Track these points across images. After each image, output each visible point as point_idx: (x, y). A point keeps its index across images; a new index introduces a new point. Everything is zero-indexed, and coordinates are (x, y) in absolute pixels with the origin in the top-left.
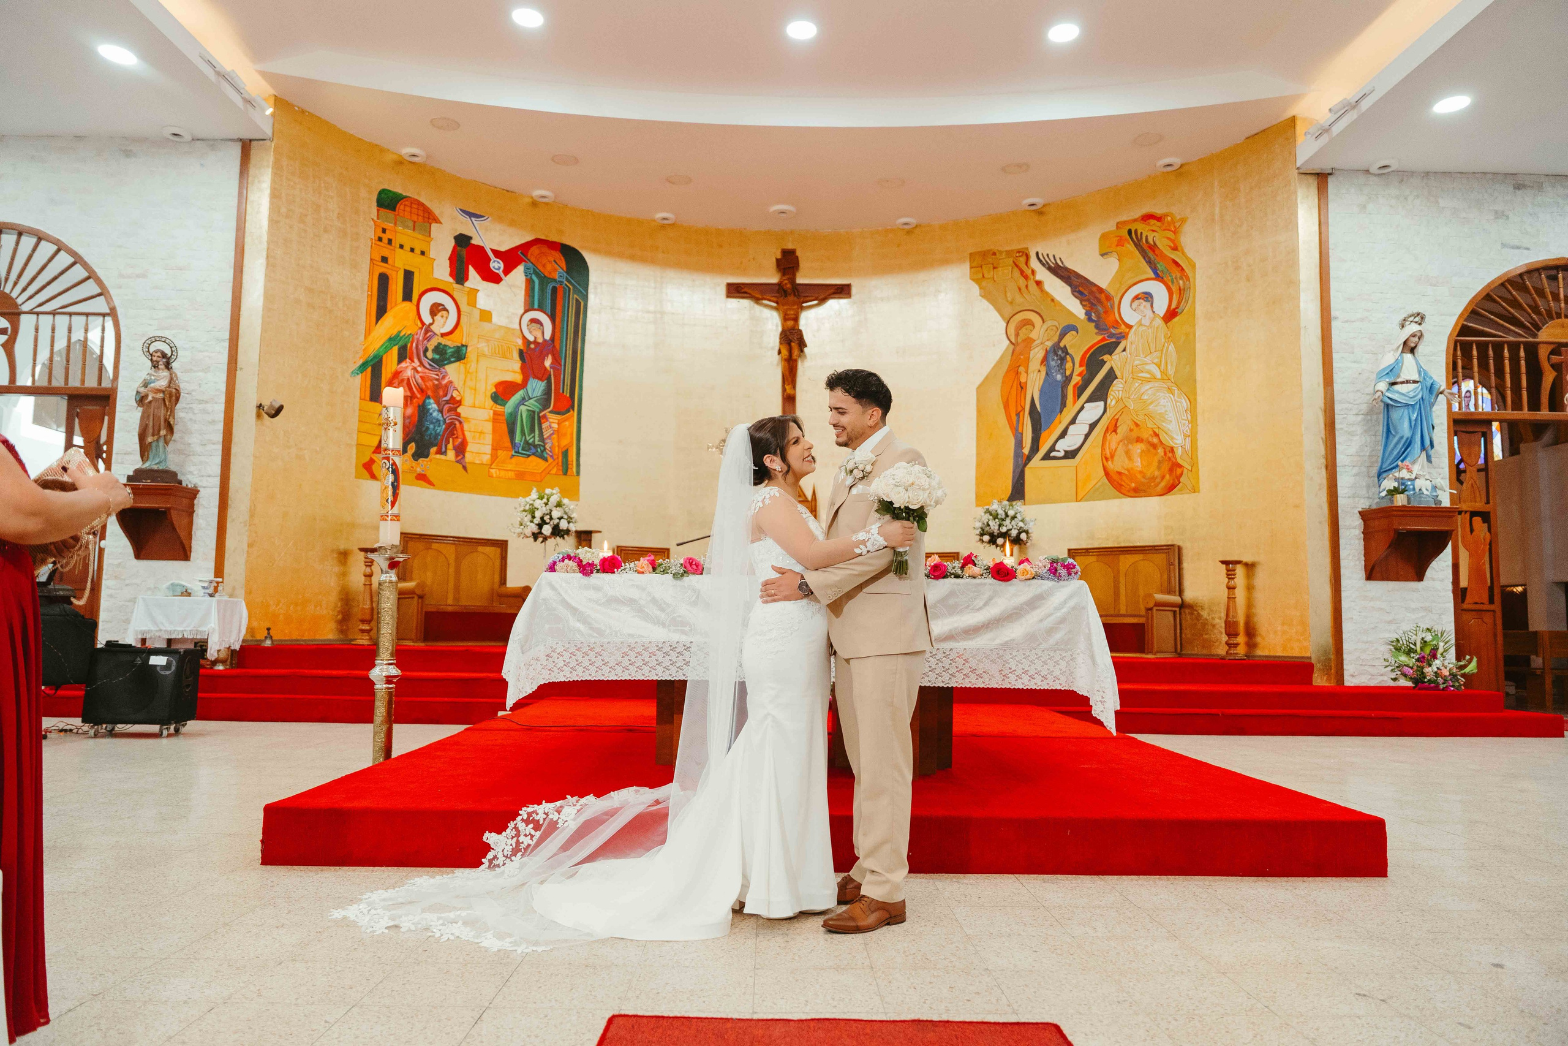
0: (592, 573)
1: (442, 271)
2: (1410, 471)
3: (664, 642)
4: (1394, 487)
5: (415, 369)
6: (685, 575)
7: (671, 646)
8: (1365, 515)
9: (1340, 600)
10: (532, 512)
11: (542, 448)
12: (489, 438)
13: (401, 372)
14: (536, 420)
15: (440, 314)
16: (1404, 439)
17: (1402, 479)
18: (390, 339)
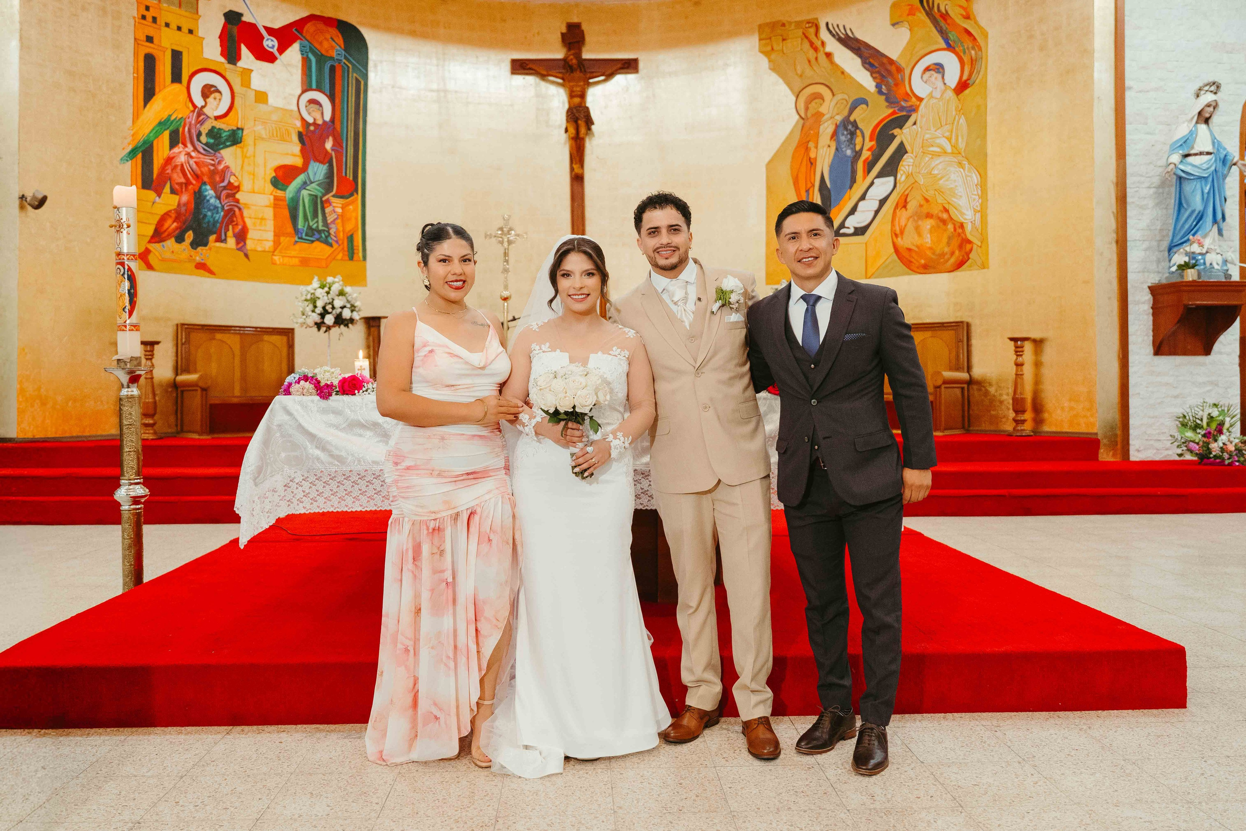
0: (331, 395)
1: (212, 50)
2: (1201, 245)
4: (1185, 262)
5: (188, 154)
8: (1153, 290)
9: (1128, 376)
10: (314, 301)
11: (327, 234)
12: (270, 225)
13: (173, 158)
14: (319, 205)
15: (213, 95)
16: (1197, 212)
17: (1193, 253)
18: (160, 123)
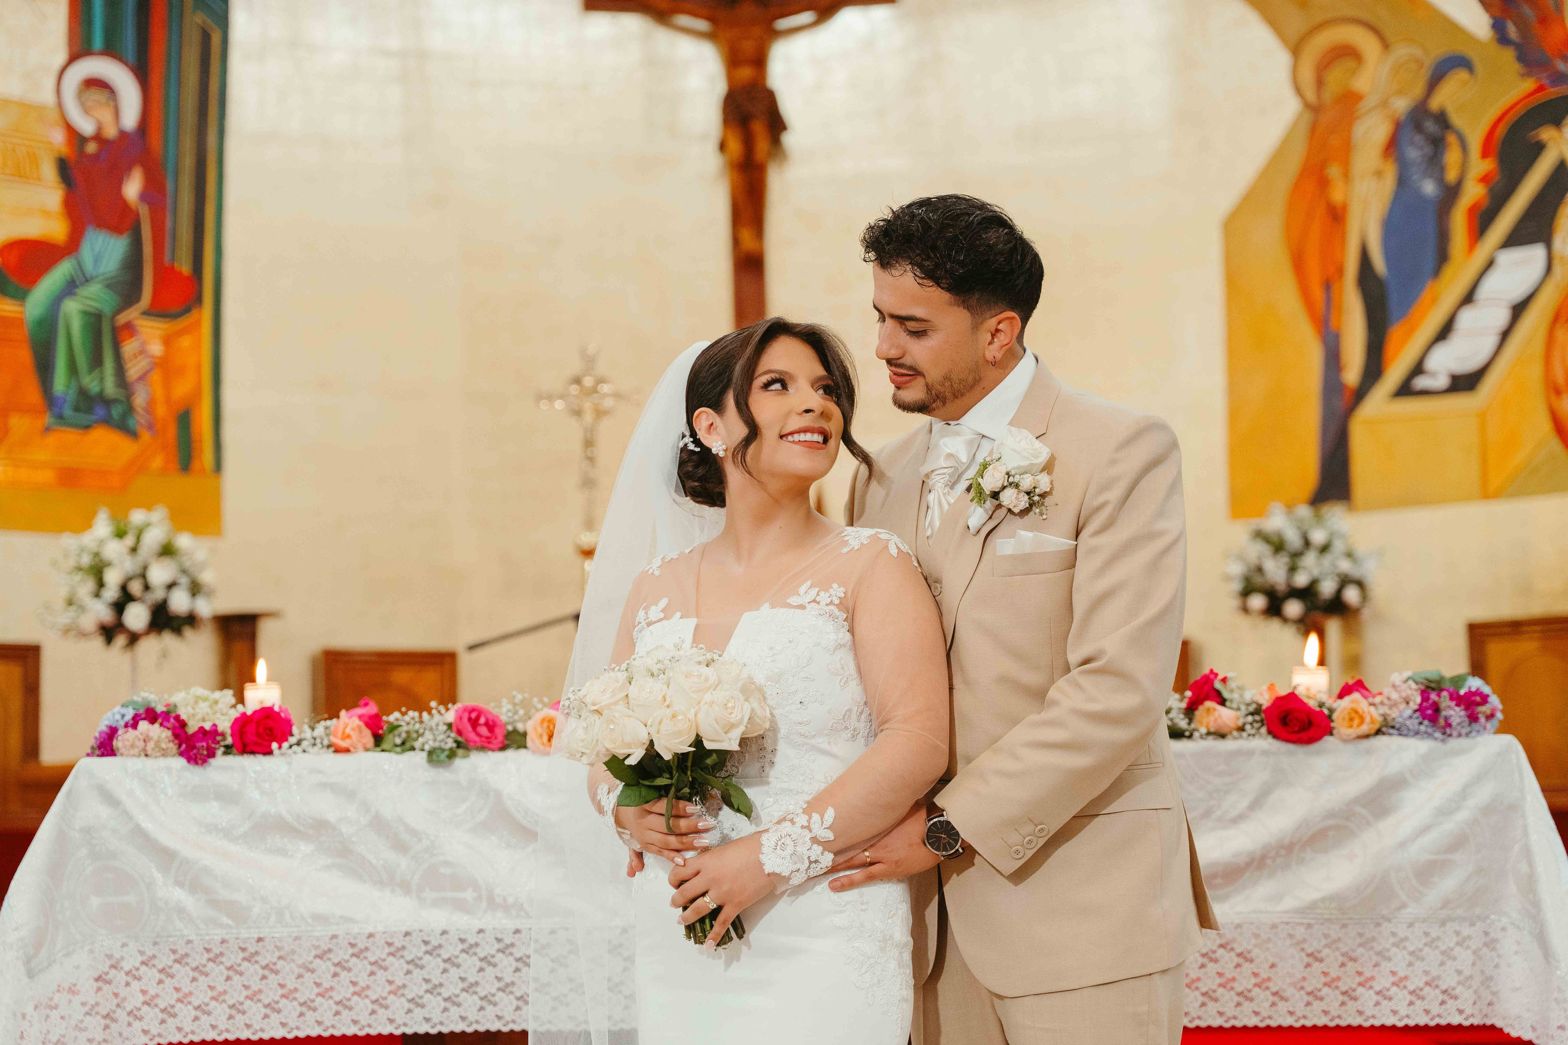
0: (212, 754)
3: (407, 934)
6: (460, 752)
7: (426, 943)
10: (97, 571)
11: (124, 407)
14: (106, 336)
